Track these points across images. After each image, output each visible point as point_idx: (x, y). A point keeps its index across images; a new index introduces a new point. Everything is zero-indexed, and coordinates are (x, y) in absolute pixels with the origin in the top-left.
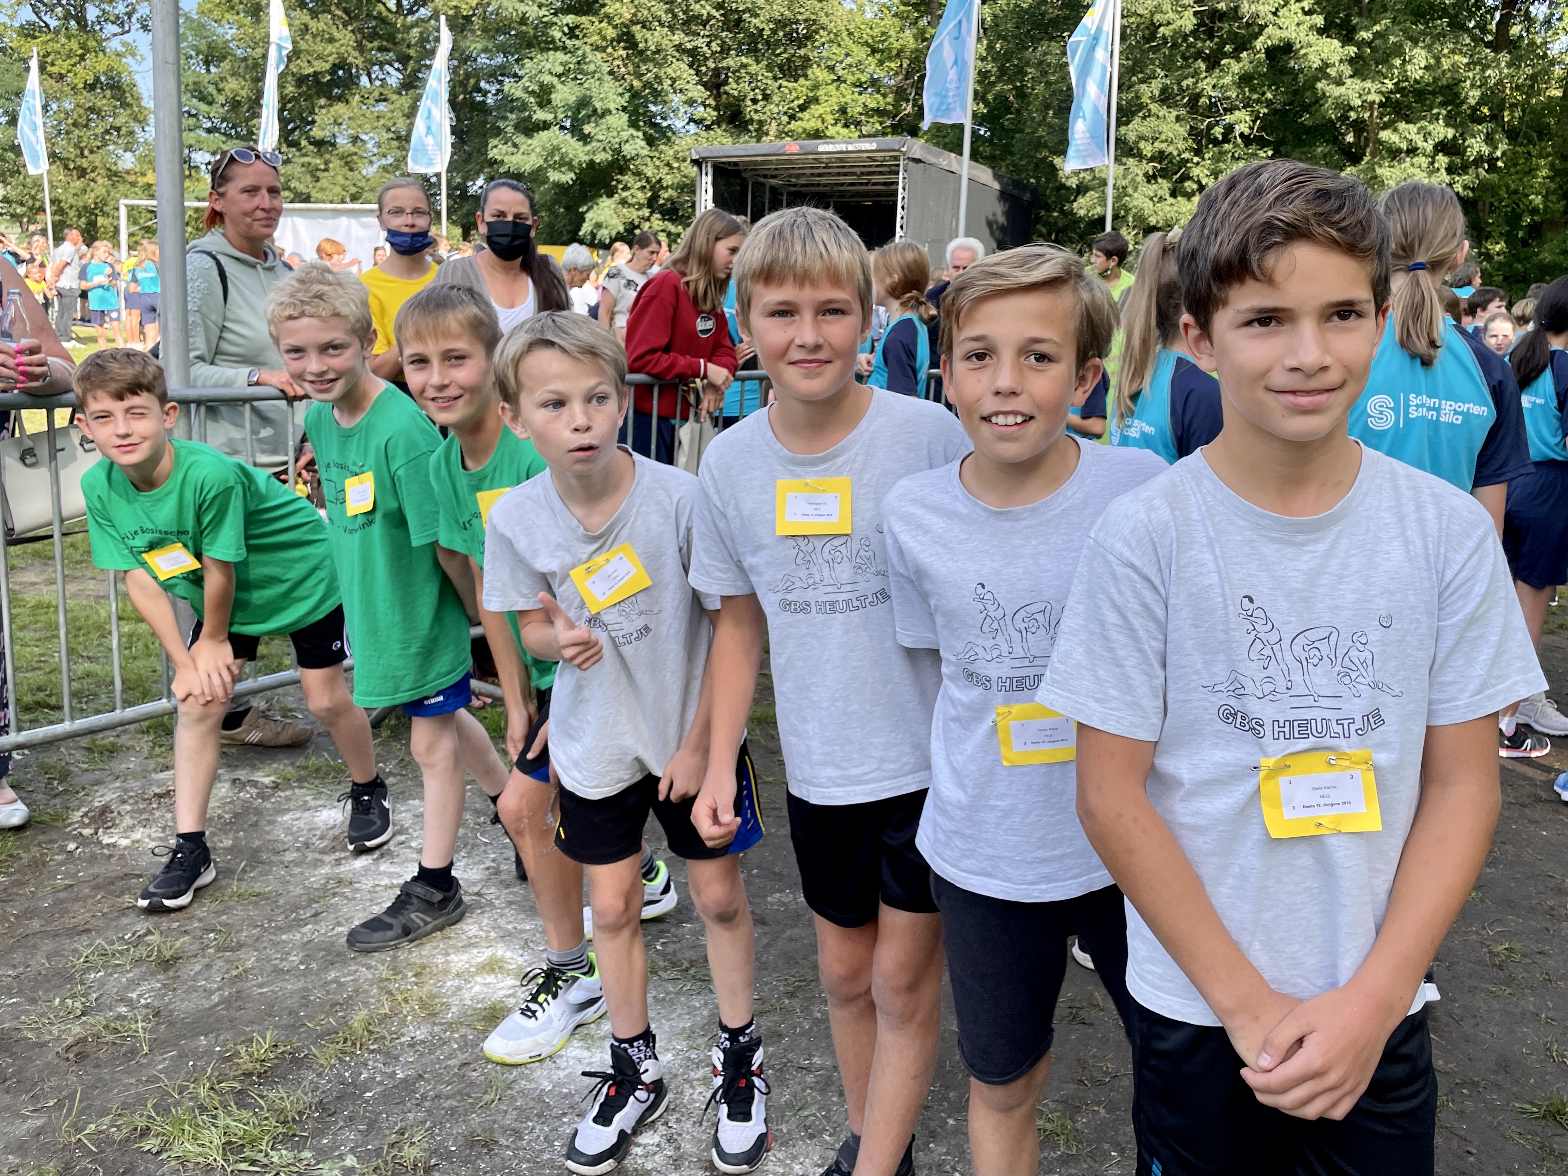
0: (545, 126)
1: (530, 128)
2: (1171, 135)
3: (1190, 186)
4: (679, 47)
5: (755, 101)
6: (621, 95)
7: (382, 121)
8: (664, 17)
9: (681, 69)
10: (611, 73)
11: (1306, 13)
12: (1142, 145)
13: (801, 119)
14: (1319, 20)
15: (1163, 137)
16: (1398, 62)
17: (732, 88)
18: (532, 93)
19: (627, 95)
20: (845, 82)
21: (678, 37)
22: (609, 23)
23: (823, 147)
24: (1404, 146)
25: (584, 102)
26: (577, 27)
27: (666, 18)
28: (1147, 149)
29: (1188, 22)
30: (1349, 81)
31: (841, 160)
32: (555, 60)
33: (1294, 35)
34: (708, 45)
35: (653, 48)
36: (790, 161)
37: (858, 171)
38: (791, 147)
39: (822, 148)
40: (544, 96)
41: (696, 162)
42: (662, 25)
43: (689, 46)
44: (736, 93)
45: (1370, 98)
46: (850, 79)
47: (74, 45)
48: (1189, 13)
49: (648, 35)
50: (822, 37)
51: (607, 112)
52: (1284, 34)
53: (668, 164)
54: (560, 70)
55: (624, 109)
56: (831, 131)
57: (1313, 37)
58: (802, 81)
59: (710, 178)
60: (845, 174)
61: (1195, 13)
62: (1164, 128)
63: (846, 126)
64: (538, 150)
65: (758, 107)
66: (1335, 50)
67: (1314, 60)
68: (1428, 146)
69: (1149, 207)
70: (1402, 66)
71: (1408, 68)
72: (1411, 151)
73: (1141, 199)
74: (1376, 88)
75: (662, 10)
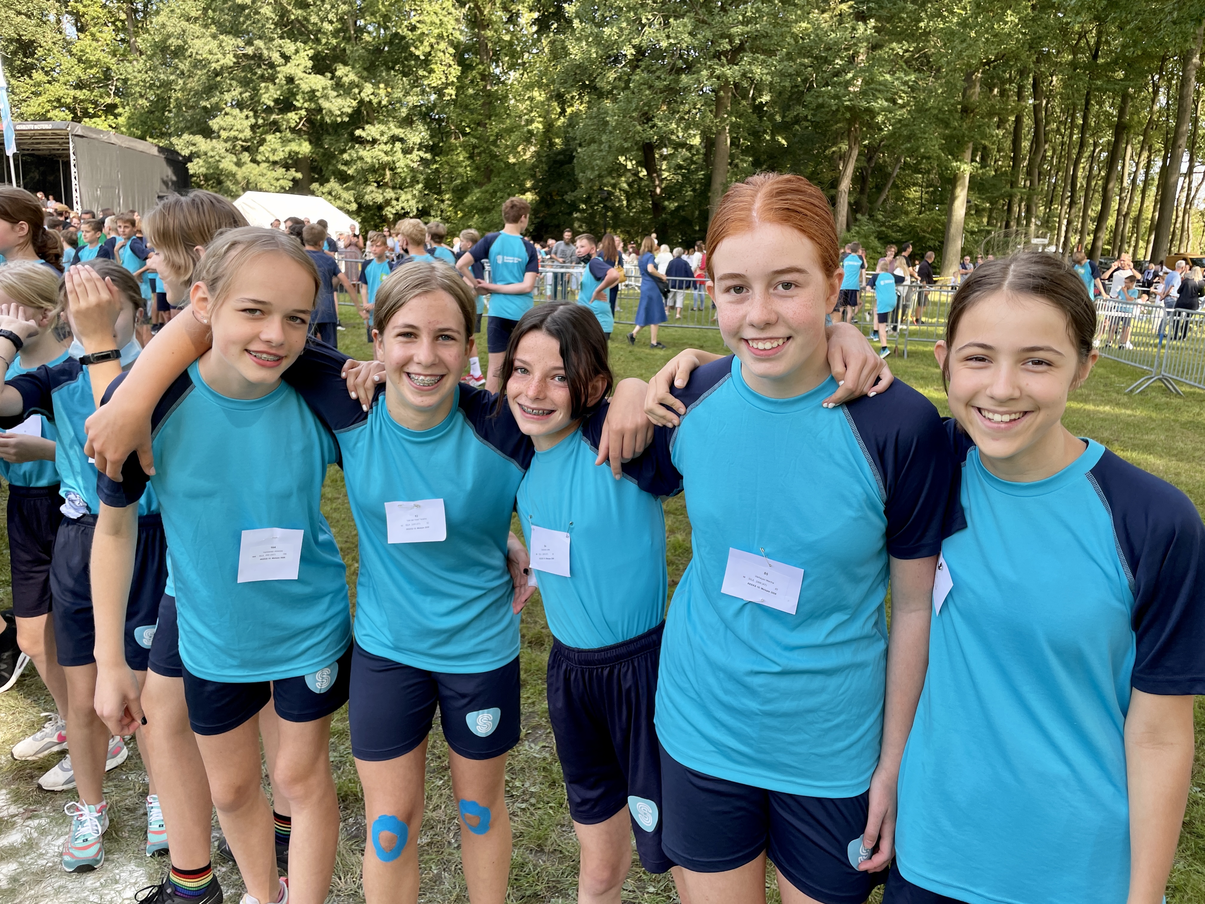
2: (239, 127)
11: (311, 59)
14: (310, 64)
15: (235, 128)
16: (356, 91)
20: (58, 81)
24: (369, 138)
28: (224, 134)
29: (229, 60)
30: (333, 100)
33: (293, 72)
37: (61, 141)
45: (344, 110)
46: (62, 79)
50: (40, 52)
56: (51, 114)
62: (237, 122)
66: (319, 82)
67: (305, 87)
68: (385, 138)
69: (234, 169)
70: (359, 93)
71: (362, 94)
72: (374, 141)
73: (228, 164)
74: (347, 105)
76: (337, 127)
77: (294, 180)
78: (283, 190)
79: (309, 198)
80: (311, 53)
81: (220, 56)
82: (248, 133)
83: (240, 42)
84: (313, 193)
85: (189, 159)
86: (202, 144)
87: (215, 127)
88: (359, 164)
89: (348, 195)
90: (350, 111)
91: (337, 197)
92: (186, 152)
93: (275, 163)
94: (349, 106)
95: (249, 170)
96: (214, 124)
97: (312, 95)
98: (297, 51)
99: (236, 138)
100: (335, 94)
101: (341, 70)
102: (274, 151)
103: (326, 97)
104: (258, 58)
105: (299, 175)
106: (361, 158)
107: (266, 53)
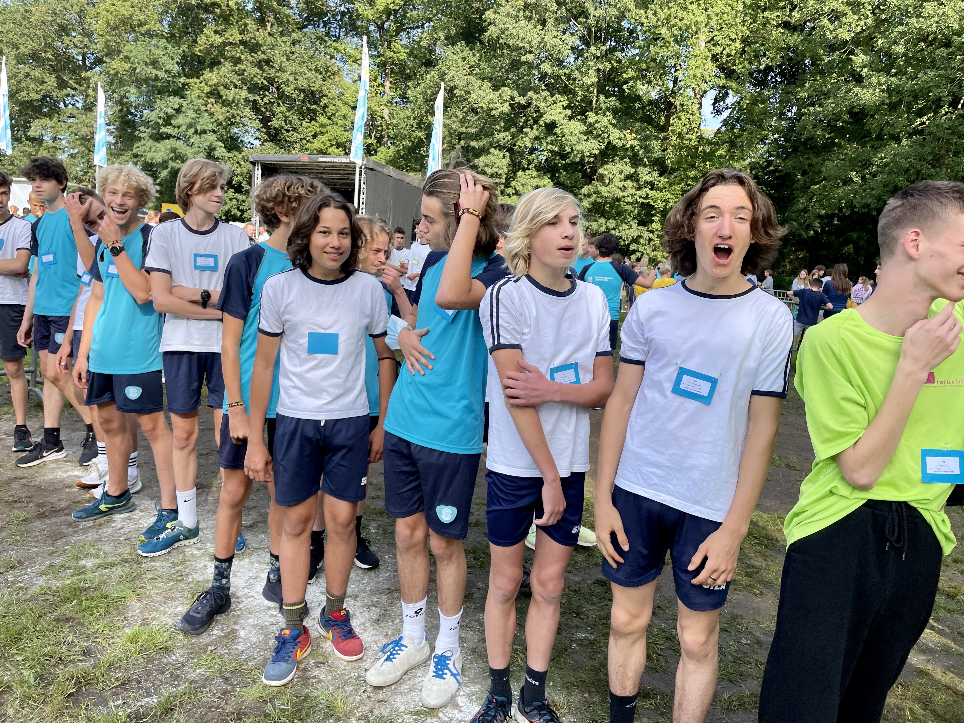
0: (168, 136)
1: (159, 137)
3: (510, 191)
4: (246, 100)
5: (288, 131)
6: (213, 123)
7: (71, 129)
8: (237, 83)
9: (247, 112)
10: (206, 111)
11: (565, 108)
12: (486, 169)
13: (312, 143)
15: (496, 165)
16: (606, 135)
17: (275, 123)
18: (160, 118)
19: (215, 124)
21: (244, 93)
22: (206, 84)
23: (322, 159)
25: (190, 126)
26: (187, 84)
27: (239, 83)
28: (489, 171)
29: (506, 108)
30: (584, 143)
31: (333, 166)
32: (175, 101)
33: (557, 119)
34: (262, 99)
35: (230, 99)
36: (305, 165)
37: (342, 172)
38: (305, 158)
39: (320, 160)
40: (167, 120)
41: (251, 162)
42: (236, 87)
43: (251, 99)
44: (277, 126)
45: (594, 152)
48: (507, 105)
49: (227, 92)
50: (324, 101)
51: (204, 132)
52: (553, 118)
53: (238, 162)
54: (176, 106)
55: (214, 132)
56: (330, 150)
57: (565, 121)
58: (313, 122)
59: (260, 172)
60: (336, 174)
61: (511, 105)
62: (497, 161)
63: (338, 148)
64: (163, 150)
65: (290, 134)
66: (575, 128)
68: (622, 176)
70: (608, 137)
71: (611, 138)
74: (595, 148)
75: (236, 79)
81: (498, 105)
82: (505, 170)
83: (515, 93)
87: (481, 164)
90: (597, 152)
94: (597, 149)
96: (481, 161)
99: (495, 174)
100: (585, 138)
101: (591, 117)
103: (577, 139)
104: (528, 106)
106: (597, 192)
107: (534, 102)
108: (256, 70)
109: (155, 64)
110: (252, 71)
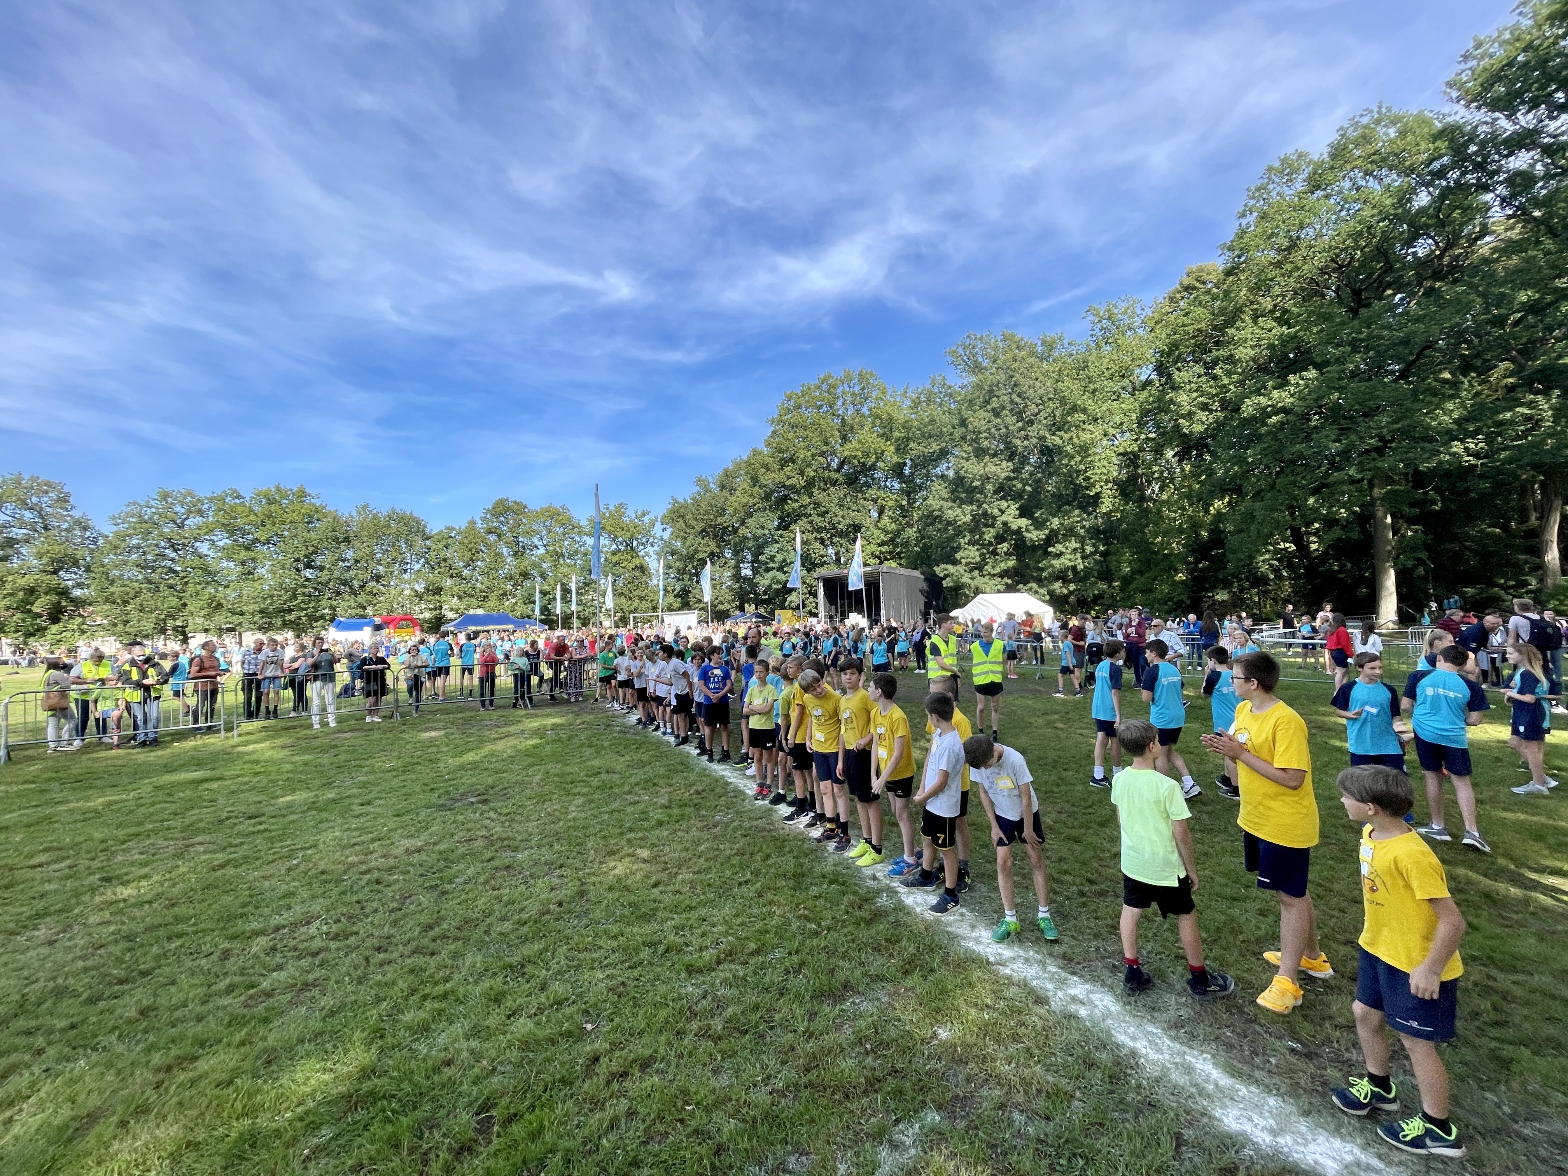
1: (768, 570)
2: (973, 556)
4: (816, 538)
14: (1017, 512)
15: (970, 557)
25: (785, 560)
29: (968, 518)
30: (1032, 532)
40: (772, 558)
41: (817, 578)
45: (1040, 537)
47: (629, 557)
59: (822, 584)
66: (1024, 522)
67: (1014, 527)
68: (1069, 551)
69: (969, 581)
72: (1061, 553)
73: (965, 579)
74: (1042, 534)
75: (808, 527)
76: (1034, 548)
77: (1006, 584)
78: (999, 591)
79: (1017, 595)
80: (1017, 506)
81: (962, 517)
82: (978, 559)
83: (975, 508)
84: (1019, 591)
85: (944, 578)
86: (951, 568)
87: (958, 558)
88: (1050, 570)
89: (1043, 591)
90: (1044, 537)
91: (1036, 592)
92: (942, 575)
93: (994, 575)
95: (979, 581)
96: (958, 556)
97: (1019, 531)
98: (1009, 506)
99: (970, 563)
100: (1034, 528)
102: (993, 567)
103: (1027, 530)
104: (985, 514)
105: (1010, 581)
106: (1052, 566)
107: (989, 511)
108: (820, 519)
109: (762, 527)
110: (817, 520)
